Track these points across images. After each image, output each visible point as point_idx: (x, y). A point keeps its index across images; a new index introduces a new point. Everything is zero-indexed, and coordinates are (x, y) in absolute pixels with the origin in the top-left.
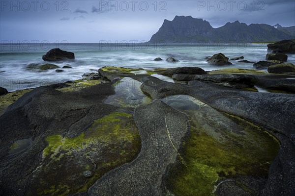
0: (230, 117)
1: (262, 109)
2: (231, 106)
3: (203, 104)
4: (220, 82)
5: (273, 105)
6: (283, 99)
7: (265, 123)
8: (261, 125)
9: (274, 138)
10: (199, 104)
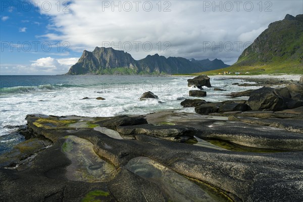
0: (191, 180)
1: (215, 173)
2: (189, 169)
3: (164, 167)
4: (166, 137)
5: (223, 170)
6: (229, 165)
7: (219, 185)
8: (216, 187)
9: (229, 198)
10: (160, 168)
